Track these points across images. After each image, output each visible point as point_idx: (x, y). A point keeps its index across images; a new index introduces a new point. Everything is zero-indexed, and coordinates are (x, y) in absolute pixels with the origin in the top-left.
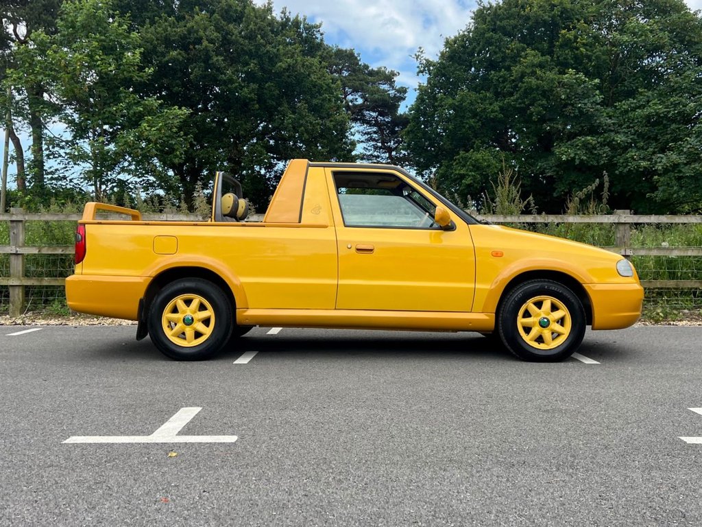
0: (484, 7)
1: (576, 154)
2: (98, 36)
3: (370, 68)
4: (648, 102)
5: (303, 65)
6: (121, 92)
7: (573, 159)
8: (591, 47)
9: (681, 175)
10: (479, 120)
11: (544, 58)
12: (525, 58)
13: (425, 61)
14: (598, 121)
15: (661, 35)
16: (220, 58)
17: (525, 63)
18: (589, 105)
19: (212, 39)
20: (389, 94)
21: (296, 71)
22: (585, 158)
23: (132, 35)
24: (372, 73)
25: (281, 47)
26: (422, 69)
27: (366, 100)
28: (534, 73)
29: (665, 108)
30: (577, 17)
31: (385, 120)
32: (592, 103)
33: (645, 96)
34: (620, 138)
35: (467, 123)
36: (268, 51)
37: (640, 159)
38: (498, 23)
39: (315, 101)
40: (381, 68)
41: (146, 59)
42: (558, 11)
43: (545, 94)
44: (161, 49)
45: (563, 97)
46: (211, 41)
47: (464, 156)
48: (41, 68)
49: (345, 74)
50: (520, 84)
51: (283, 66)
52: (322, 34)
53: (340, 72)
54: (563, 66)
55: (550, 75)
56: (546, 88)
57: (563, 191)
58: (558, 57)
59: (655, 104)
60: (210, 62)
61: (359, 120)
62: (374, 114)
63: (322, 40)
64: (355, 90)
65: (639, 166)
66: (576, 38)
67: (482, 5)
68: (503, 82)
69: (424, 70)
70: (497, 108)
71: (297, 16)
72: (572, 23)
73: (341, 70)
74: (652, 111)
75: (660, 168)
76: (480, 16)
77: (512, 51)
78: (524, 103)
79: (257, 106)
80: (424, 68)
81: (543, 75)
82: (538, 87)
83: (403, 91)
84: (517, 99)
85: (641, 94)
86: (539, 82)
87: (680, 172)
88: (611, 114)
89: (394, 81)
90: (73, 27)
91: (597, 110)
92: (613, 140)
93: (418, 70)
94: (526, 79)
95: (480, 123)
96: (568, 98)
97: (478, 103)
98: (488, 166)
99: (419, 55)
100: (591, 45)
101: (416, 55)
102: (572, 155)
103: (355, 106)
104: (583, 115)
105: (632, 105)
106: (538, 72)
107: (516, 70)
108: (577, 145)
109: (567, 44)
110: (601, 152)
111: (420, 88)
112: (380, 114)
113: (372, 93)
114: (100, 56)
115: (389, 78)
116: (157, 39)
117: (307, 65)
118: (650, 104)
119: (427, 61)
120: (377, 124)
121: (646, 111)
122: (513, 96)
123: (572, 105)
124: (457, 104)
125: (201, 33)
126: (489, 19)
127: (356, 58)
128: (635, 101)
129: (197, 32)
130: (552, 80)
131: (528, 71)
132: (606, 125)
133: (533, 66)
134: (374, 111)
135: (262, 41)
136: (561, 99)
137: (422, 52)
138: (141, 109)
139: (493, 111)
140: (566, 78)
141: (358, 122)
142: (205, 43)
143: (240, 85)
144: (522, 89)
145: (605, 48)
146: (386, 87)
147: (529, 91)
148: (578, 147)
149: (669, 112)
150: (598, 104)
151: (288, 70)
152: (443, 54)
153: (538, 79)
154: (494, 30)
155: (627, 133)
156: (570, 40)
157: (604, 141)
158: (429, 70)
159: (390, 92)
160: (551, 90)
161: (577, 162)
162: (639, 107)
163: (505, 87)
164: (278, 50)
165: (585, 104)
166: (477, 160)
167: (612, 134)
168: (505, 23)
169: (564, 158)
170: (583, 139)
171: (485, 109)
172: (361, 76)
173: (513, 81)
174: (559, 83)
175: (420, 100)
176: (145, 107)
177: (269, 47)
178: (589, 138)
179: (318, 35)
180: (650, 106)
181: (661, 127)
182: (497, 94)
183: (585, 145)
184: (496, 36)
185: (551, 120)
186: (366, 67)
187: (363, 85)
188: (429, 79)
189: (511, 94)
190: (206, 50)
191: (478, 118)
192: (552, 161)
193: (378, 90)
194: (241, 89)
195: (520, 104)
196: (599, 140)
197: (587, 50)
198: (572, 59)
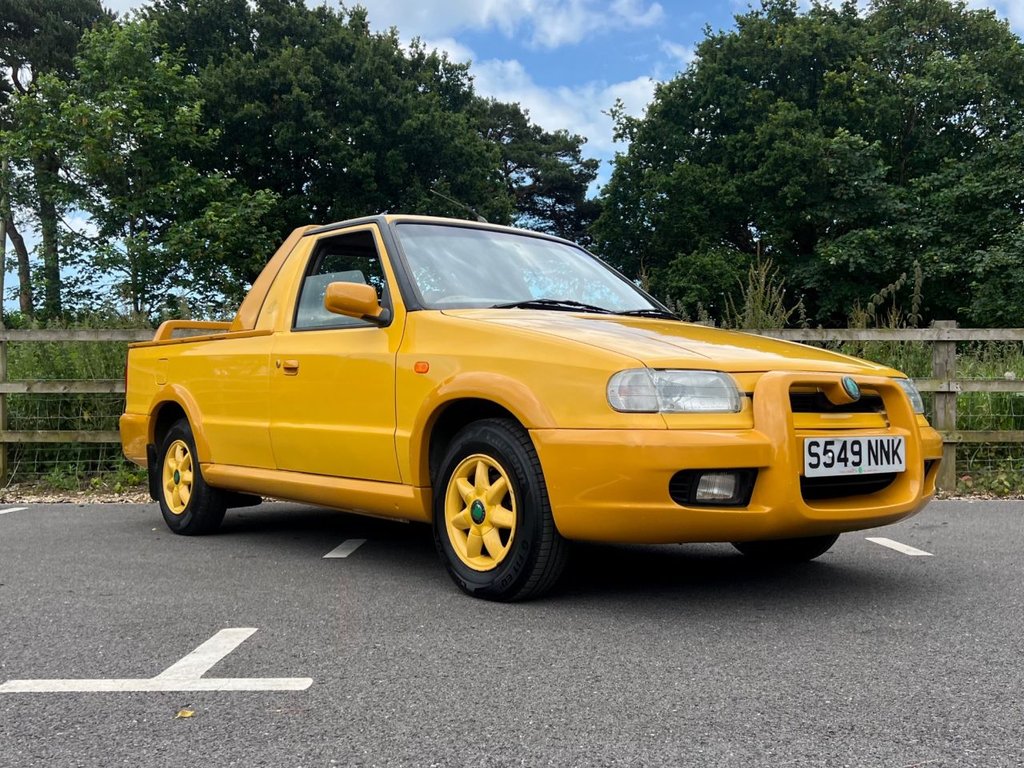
0: (713, 38)
1: (850, 256)
2: (136, 80)
3: (544, 132)
4: (959, 177)
5: (443, 124)
6: (172, 165)
7: (846, 263)
8: (873, 96)
9: (1011, 281)
10: (706, 207)
11: (803, 112)
12: (775, 113)
13: (625, 121)
14: (884, 206)
15: (978, 77)
16: (319, 113)
17: (775, 120)
18: (869, 182)
19: (307, 85)
20: (572, 170)
21: (432, 133)
22: (863, 261)
23: (187, 80)
24: (546, 139)
25: (409, 96)
26: (621, 131)
27: (537, 179)
28: (787, 136)
29: (985, 186)
30: (852, 52)
31: (565, 210)
32: (874, 180)
33: (955, 168)
34: (915, 231)
35: (688, 211)
36: (390, 103)
37: (944, 261)
38: (734, 61)
39: (460, 179)
40: (559, 132)
41: (210, 115)
42: (823, 43)
43: (805, 166)
44: (231, 100)
45: (832, 171)
46: (306, 88)
47: (684, 259)
48: (53, 129)
49: (507, 140)
50: (767, 152)
51: (414, 124)
52: (470, 79)
53: (499, 137)
54: (830, 126)
55: (813, 137)
56: (806, 157)
57: (829, 310)
58: (823, 113)
59: (969, 181)
60: (304, 119)
61: (528, 209)
62: (550, 201)
63: (470, 88)
64: (522, 165)
65: (940, 272)
66: (850, 82)
67: (710, 34)
68: (743, 148)
69: (624, 133)
70: (732, 189)
71: (434, 53)
72: (845, 62)
73: (501, 134)
74: (965, 189)
75: (980, 270)
76: (707, 50)
77: (755, 102)
78: (773, 179)
79: (374, 186)
80: (624, 130)
81: (801, 137)
82: (794, 156)
83: (593, 165)
84: (764, 174)
85: (947, 165)
86: (796, 148)
87: (1009, 276)
88: (904, 194)
89: (580, 151)
90: (100, 68)
91: (882, 189)
92: (906, 233)
93: (614, 133)
94: (777, 144)
95: (707, 211)
96: (840, 172)
97: (705, 181)
98: (721, 275)
99: (616, 111)
100: (874, 94)
101: (611, 110)
102: (845, 257)
103: (521, 189)
104: (860, 198)
105: (936, 183)
106: (795, 134)
107: (761, 131)
108: (852, 242)
109: (837, 92)
110: (885, 252)
111: (619, 160)
112: (559, 201)
113: (547, 169)
114: (140, 110)
115: (571, 146)
116: (226, 86)
117: (449, 125)
118: (963, 180)
119: (629, 119)
120: (554, 215)
121: (957, 191)
122: (757, 169)
123: (845, 182)
124: (673, 182)
125: (291, 76)
126: (720, 55)
127: (523, 116)
128: (940, 177)
129: (284, 74)
130: (816, 146)
131: (780, 131)
132: (895, 212)
133: (787, 124)
134: (549, 197)
135: (381, 87)
136: (829, 174)
137: (621, 106)
138: (203, 191)
139: (727, 193)
140: (836, 142)
141: (527, 212)
142: (297, 91)
143: (350, 154)
144: (771, 160)
145: (894, 97)
146: (567, 160)
147: (781, 162)
148: (853, 245)
149: (991, 191)
150: (882, 180)
151: (420, 131)
152: (652, 109)
153: (794, 144)
154: (729, 73)
155: (927, 223)
156: (841, 85)
157: (892, 235)
158: (631, 133)
159: (573, 168)
160: (814, 160)
161: (852, 269)
162: (946, 186)
163: (745, 157)
164: (405, 101)
165: (865, 181)
166: (703, 266)
167: (905, 224)
168: (744, 60)
169: (833, 261)
170: (861, 233)
171: (715, 189)
172: (530, 144)
173: (757, 147)
174: (826, 150)
175: (618, 177)
176: (209, 187)
177: (391, 97)
178: (869, 231)
179: (465, 81)
180: (961, 184)
181: (978, 213)
182: (733, 169)
183: (864, 242)
184: (731, 81)
185: (813, 205)
186: (538, 130)
187: (533, 155)
188: (631, 147)
189: (754, 167)
190: (298, 102)
191: (705, 203)
192: (815, 266)
193: (556, 165)
194: (351, 161)
195: (767, 180)
196: (884, 234)
197: (867, 101)
198: (844, 114)
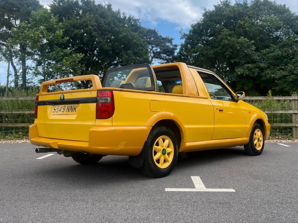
1: (244, 72)
7: (243, 74)
8: (250, 27)
9: (287, 80)
10: (205, 58)
11: (231, 32)
12: (223, 32)
13: (183, 34)
14: (253, 58)
15: (280, 22)
17: (223, 34)
18: (249, 51)
19: (93, 25)
20: (170, 47)
21: (128, 38)
22: (248, 73)
23: (59, 24)
24: (163, 39)
25: (121, 28)
27: (161, 49)
28: (227, 38)
29: (282, 52)
30: (245, 15)
31: (169, 58)
32: (251, 51)
33: (273, 47)
34: (262, 65)
37: (272, 74)
38: (212, 18)
39: (135, 50)
40: (167, 37)
41: (66, 33)
43: (231, 47)
44: (72, 29)
49: (153, 39)
50: (221, 43)
51: (122, 36)
54: (239, 35)
55: (233, 39)
56: (231, 44)
58: (237, 32)
59: (277, 51)
60: (92, 34)
62: (165, 55)
64: (157, 46)
65: (271, 77)
66: (244, 24)
67: (206, 11)
68: (215, 42)
69: (183, 37)
70: (212, 53)
71: (130, 16)
72: (243, 18)
73: (151, 37)
74: (276, 54)
75: (277, 77)
76: (205, 15)
77: (218, 29)
78: (223, 50)
80: (183, 36)
82: (228, 44)
84: (220, 49)
88: (259, 55)
89: (172, 42)
90: (36, 21)
91: (253, 53)
92: (260, 66)
93: (180, 37)
94: (223, 41)
96: (241, 48)
97: (204, 51)
99: (181, 32)
102: (243, 72)
103: (157, 52)
104: (247, 56)
105: (268, 52)
106: (229, 38)
107: (220, 37)
108: (245, 68)
109: (241, 26)
110: (255, 71)
111: (182, 45)
112: (168, 55)
113: (164, 47)
114: (46, 32)
115: (170, 41)
117: (132, 36)
118: (275, 51)
119: (185, 34)
120: (166, 59)
121: (273, 54)
123: (242, 51)
126: (209, 16)
127: (156, 33)
128: (269, 50)
129: (87, 22)
130: (234, 41)
131: (224, 37)
132: (257, 59)
133: (226, 35)
134: (165, 54)
135: (113, 26)
136: (238, 49)
137: (182, 30)
138: (63, 54)
139: (210, 54)
140: (240, 40)
141: (159, 58)
142: (90, 27)
143: (104, 44)
144: (222, 45)
146: (169, 44)
147: (225, 46)
149: (283, 54)
150: (253, 51)
151: (124, 38)
152: (190, 31)
153: (228, 41)
154: (211, 21)
155: (266, 63)
156: (242, 24)
157: (256, 66)
158: (185, 37)
160: (234, 45)
161: (245, 75)
162: (271, 52)
167: (259, 63)
168: (215, 18)
170: (247, 65)
171: (207, 53)
172: (159, 40)
173: (219, 42)
174: (237, 42)
175: (181, 49)
177: (116, 28)
178: (249, 65)
179: (139, 24)
181: (280, 60)
182: (212, 47)
183: (248, 68)
184: (212, 23)
185: (234, 58)
186: (161, 36)
187: (159, 43)
188: (185, 41)
189: (217, 47)
190: (90, 29)
192: (235, 75)
193: (166, 45)
194: (105, 46)
195: (221, 51)
196: (254, 66)
197: (249, 29)
198: (243, 32)
